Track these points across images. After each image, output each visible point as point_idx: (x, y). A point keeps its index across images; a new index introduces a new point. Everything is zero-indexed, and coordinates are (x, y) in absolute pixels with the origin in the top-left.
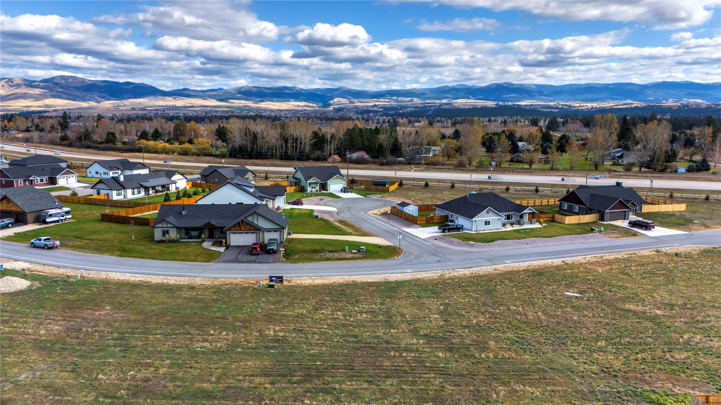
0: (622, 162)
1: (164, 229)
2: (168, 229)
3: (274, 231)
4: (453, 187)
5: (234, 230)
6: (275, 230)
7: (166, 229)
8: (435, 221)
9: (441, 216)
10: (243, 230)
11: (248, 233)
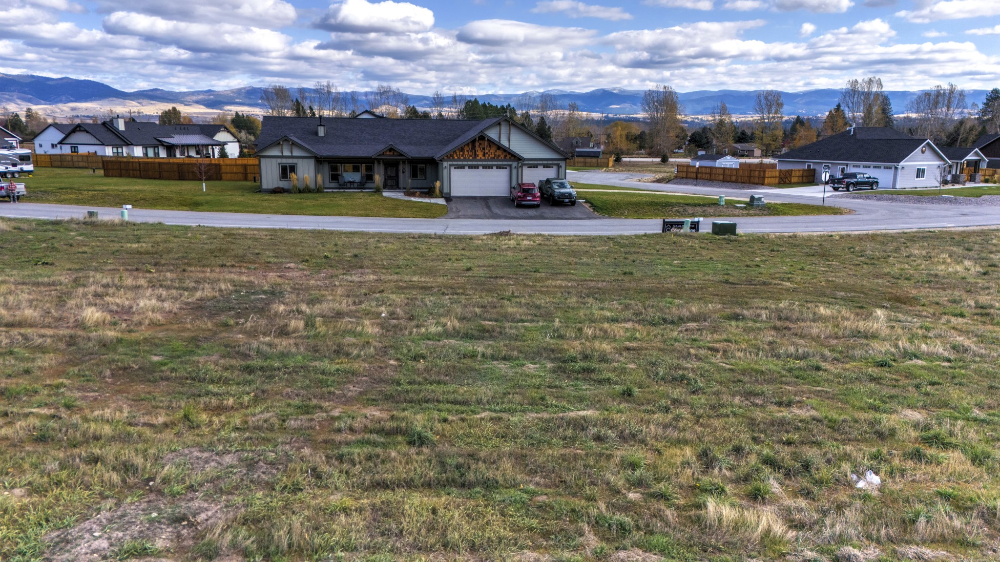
1: (284, 161)
2: (295, 161)
3: (545, 166)
5: (459, 159)
6: (548, 164)
7: (290, 161)
8: (794, 180)
9: (804, 170)
10: (481, 160)
11: (490, 167)
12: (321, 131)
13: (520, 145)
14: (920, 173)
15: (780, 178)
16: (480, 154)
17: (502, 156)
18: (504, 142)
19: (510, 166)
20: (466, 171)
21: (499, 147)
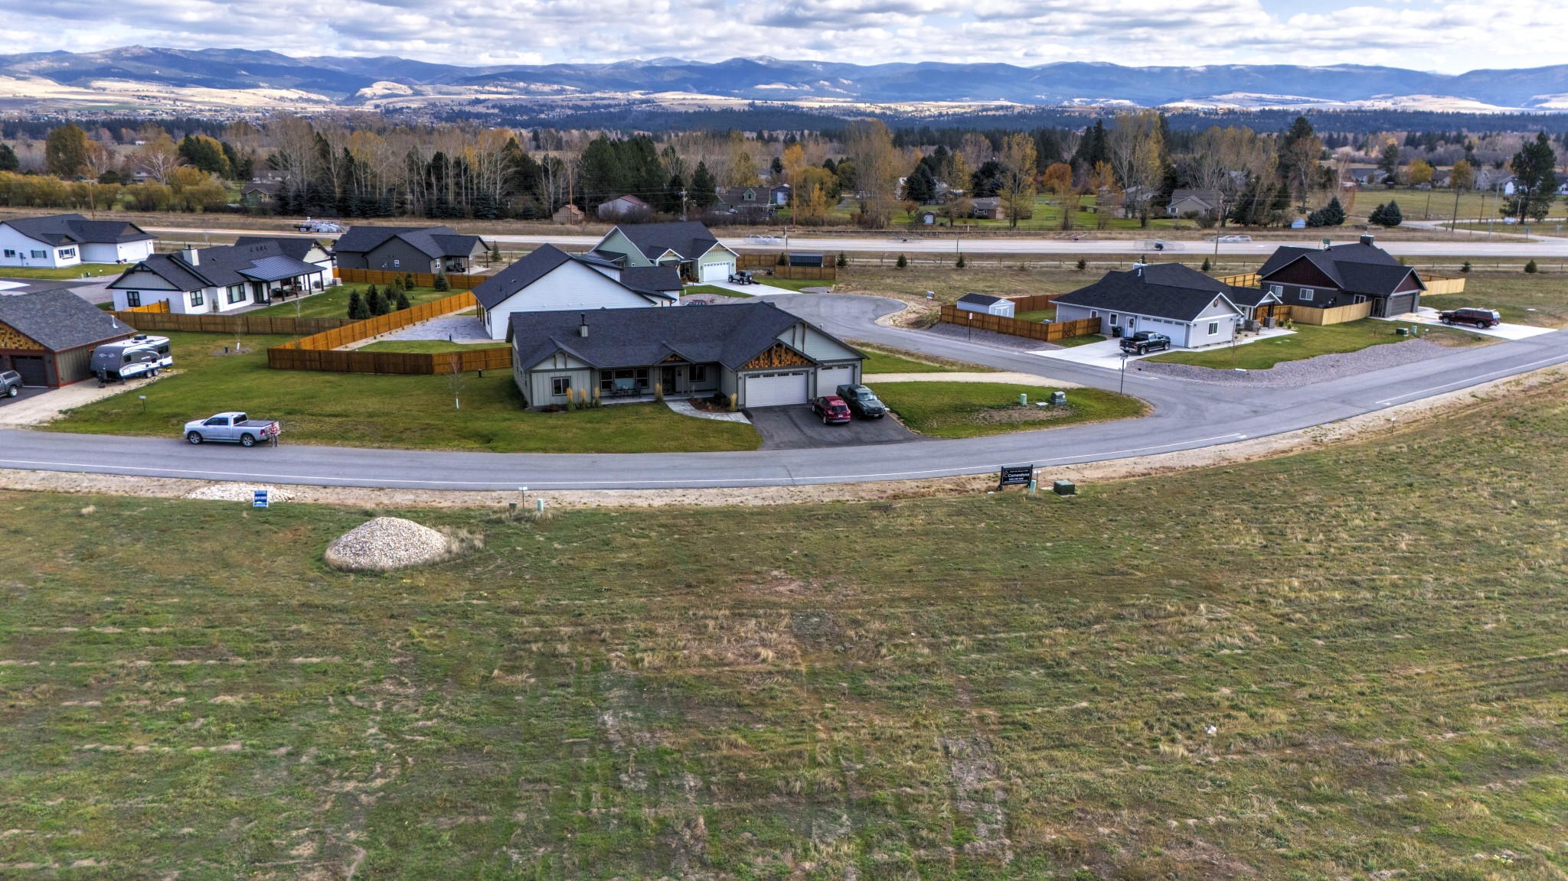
0: (1173, 210)
1: (558, 374)
2: (569, 374)
3: (840, 367)
4: (960, 264)
5: (754, 369)
6: (841, 364)
7: (563, 374)
8: (1079, 332)
9: (1089, 320)
10: (777, 368)
11: (786, 374)
12: (585, 332)
13: (814, 348)
14: (1213, 328)
15: (1064, 332)
16: (776, 362)
17: (799, 362)
18: (798, 346)
19: (807, 372)
20: (762, 380)
21: (796, 353)
